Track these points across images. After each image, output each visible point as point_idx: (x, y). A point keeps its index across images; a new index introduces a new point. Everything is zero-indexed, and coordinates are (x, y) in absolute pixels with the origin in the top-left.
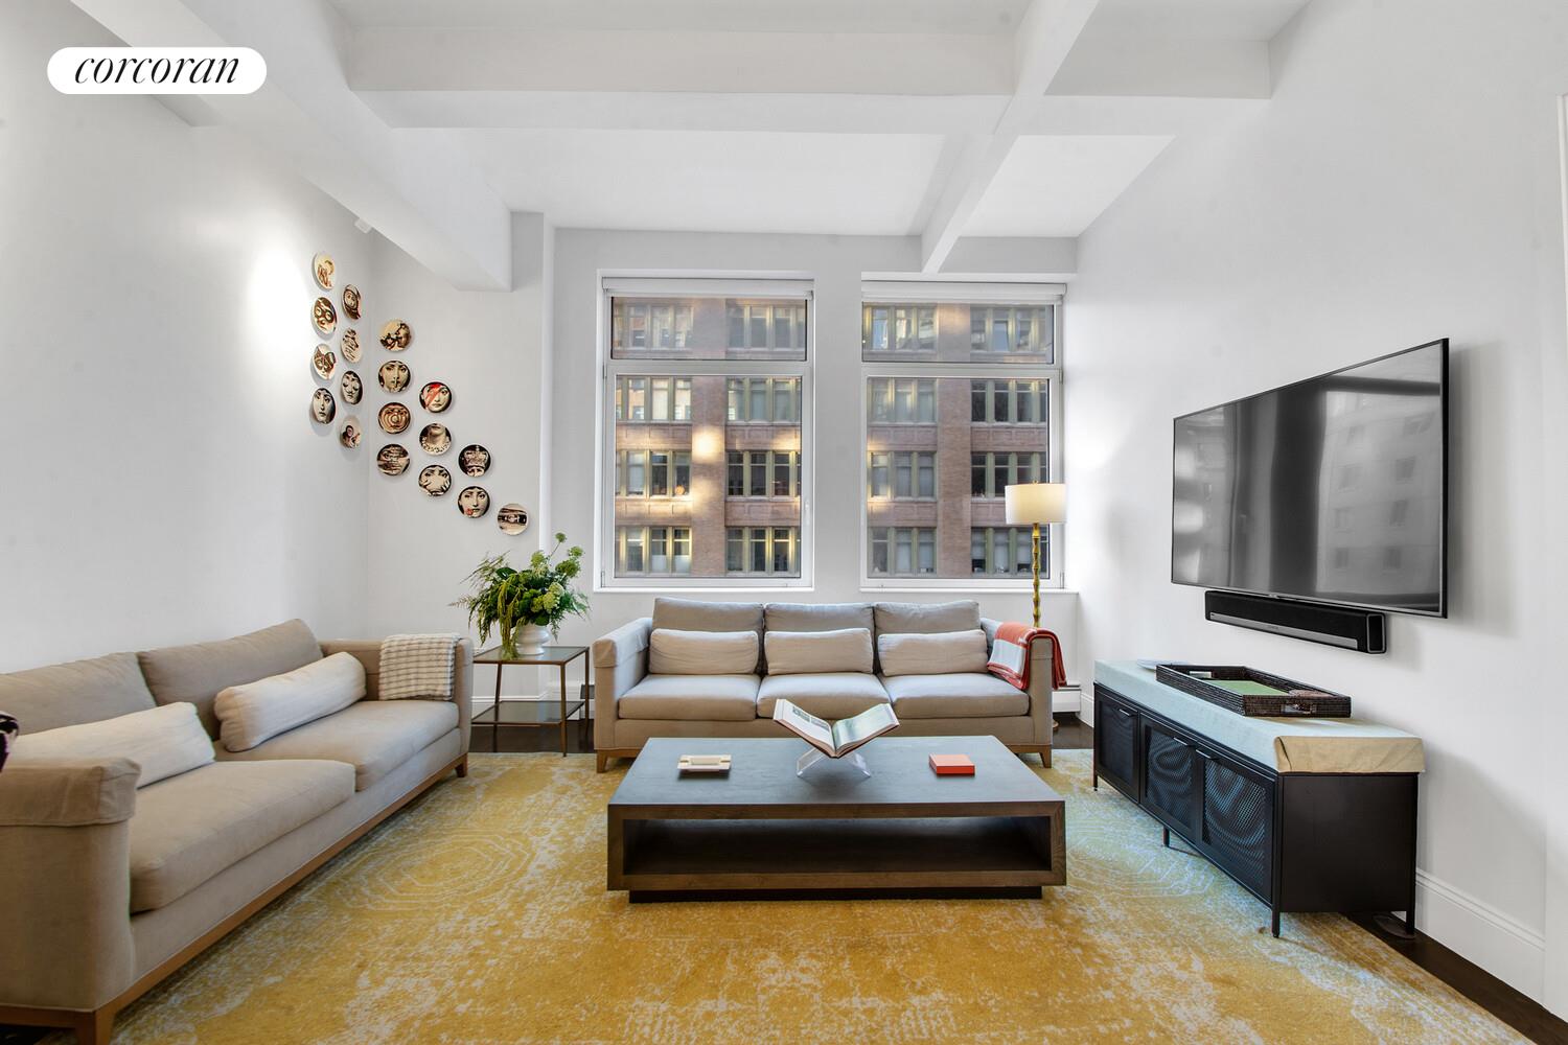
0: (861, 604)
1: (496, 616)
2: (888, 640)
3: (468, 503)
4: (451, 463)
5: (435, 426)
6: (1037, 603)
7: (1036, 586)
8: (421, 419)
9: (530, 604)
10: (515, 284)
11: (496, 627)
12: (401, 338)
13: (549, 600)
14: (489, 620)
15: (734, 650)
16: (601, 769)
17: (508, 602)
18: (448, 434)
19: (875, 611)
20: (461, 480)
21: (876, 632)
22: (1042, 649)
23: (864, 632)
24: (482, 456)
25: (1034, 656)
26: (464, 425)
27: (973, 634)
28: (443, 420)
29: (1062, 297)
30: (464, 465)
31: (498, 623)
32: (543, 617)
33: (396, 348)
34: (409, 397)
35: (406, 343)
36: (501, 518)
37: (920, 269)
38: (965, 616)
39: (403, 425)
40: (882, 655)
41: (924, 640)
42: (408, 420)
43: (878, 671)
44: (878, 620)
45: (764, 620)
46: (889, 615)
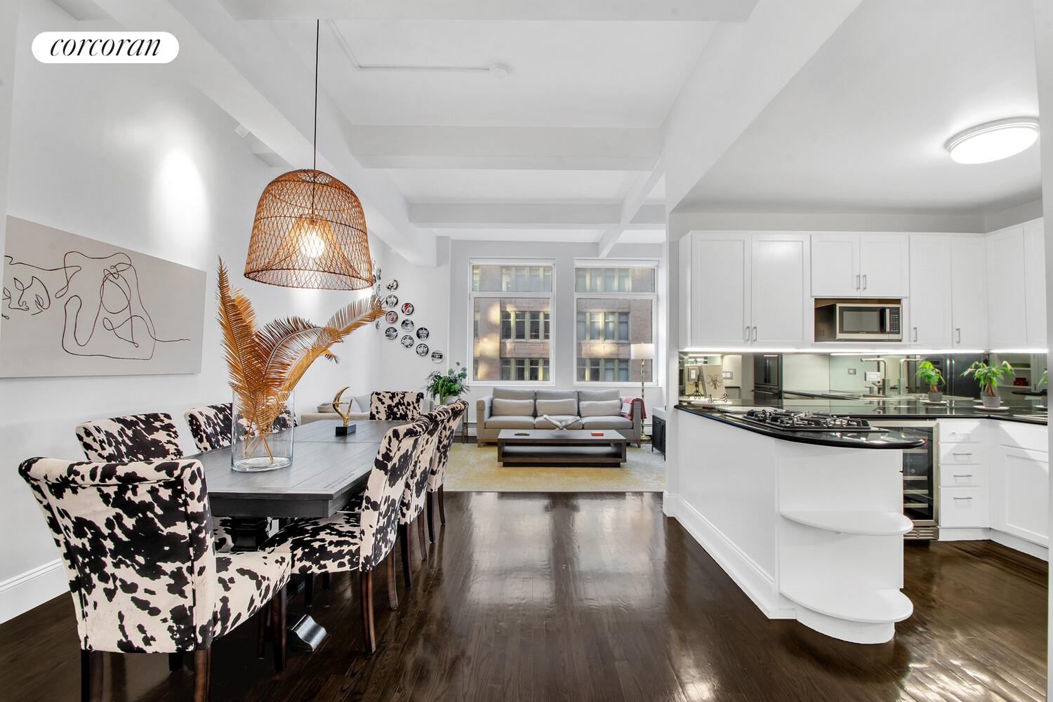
0: (573, 390)
1: (438, 392)
2: (583, 404)
3: (420, 350)
4: (414, 335)
5: (407, 320)
6: (643, 391)
7: (643, 384)
8: (402, 317)
9: (451, 389)
10: (438, 266)
11: (438, 396)
12: (393, 286)
13: (457, 387)
14: (435, 394)
15: (524, 406)
16: (479, 447)
17: (442, 387)
18: (412, 323)
19: (579, 393)
20: (417, 341)
21: (579, 401)
22: (638, 404)
23: (574, 400)
24: (425, 332)
25: (635, 407)
26: (418, 320)
27: (616, 402)
28: (410, 318)
29: (658, 266)
30: (418, 336)
31: (439, 395)
32: (455, 393)
33: (392, 290)
34: (398, 309)
35: (397, 288)
36: (433, 356)
37: (598, 256)
38: (615, 395)
39: (395, 320)
40: (581, 409)
41: (597, 404)
42: (397, 318)
43: (579, 414)
44: (580, 396)
45: (536, 395)
46: (584, 395)
